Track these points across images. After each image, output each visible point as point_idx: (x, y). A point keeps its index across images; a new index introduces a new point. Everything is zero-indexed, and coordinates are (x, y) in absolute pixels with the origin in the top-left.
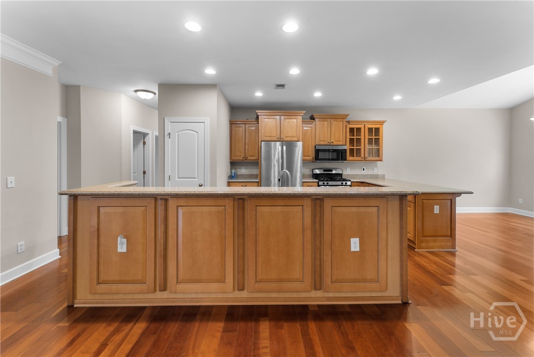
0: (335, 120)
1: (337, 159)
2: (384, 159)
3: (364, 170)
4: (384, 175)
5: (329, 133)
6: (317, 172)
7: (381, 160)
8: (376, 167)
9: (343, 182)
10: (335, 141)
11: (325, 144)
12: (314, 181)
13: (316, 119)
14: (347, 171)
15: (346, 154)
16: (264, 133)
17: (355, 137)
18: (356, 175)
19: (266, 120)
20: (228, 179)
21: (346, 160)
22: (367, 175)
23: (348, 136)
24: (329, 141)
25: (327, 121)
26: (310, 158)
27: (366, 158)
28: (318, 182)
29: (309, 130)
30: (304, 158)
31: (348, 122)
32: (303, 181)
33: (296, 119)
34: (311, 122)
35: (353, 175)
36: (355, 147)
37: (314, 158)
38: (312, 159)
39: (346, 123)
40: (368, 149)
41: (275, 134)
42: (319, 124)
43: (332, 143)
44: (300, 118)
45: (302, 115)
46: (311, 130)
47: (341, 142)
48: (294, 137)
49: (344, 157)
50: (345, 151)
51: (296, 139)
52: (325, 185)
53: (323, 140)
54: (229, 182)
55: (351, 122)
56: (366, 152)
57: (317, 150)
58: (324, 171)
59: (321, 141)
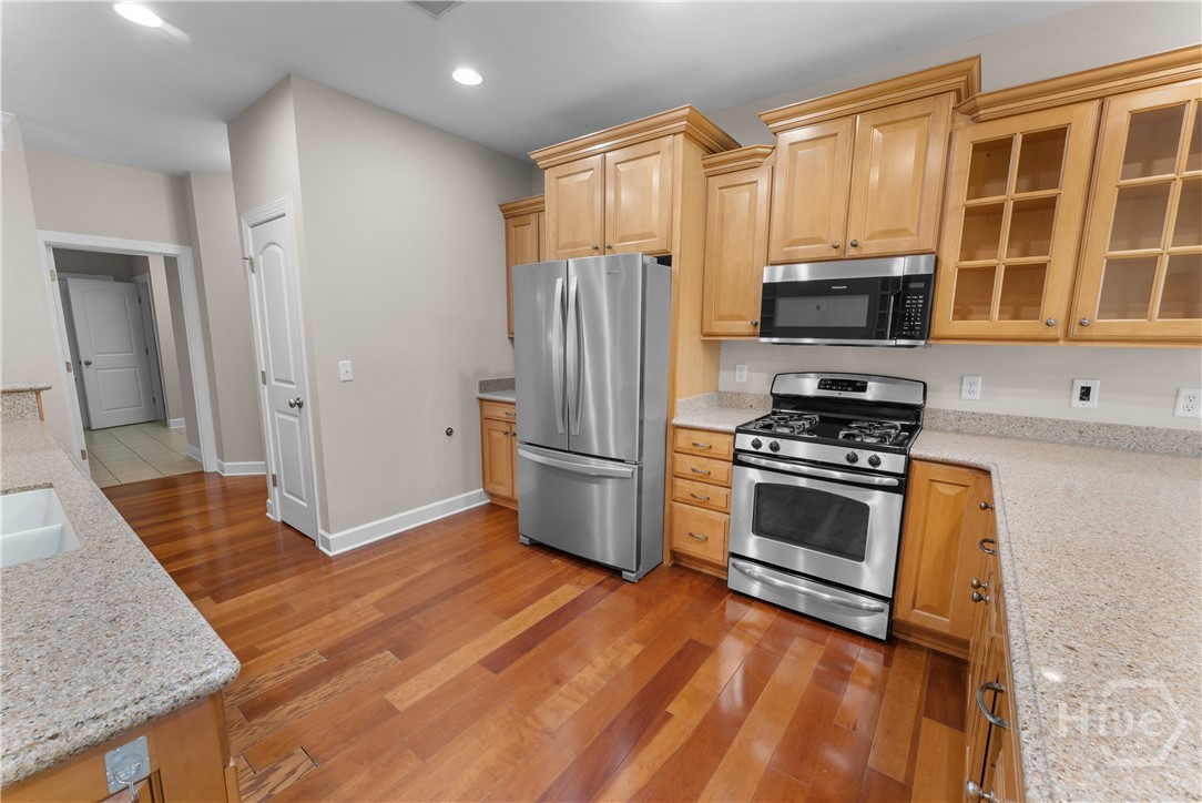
1: (874, 330)
5: (840, 198)
9: (857, 451)
10: (872, 237)
11: (814, 256)
12: (721, 427)
13: (782, 136)
14: (965, 395)
15: (925, 304)
16: (557, 235)
17: (1012, 192)
18: (1018, 419)
19: (563, 181)
20: (481, 391)
21: (921, 338)
22: (1108, 426)
23: (959, 197)
24: (839, 241)
25: (836, 135)
26: (744, 326)
27: (1081, 324)
28: (734, 434)
29: (744, 195)
30: (719, 327)
31: (964, 108)
32: (674, 421)
33: (658, 153)
34: (756, 155)
35: (999, 417)
36: (1003, 257)
37: (759, 326)
38: (750, 330)
39: (953, 121)
40: (1112, 263)
41: (590, 235)
42: (793, 157)
43: (855, 246)
44: (672, 148)
45: (683, 128)
46: (754, 197)
47: (912, 235)
48: (650, 235)
49: (910, 317)
50: (921, 285)
51: (656, 245)
52: (760, 450)
53: (809, 236)
54: (481, 400)
55: (990, 105)
56: (1082, 288)
57: (766, 286)
58: (823, 385)
59: (795, 245)
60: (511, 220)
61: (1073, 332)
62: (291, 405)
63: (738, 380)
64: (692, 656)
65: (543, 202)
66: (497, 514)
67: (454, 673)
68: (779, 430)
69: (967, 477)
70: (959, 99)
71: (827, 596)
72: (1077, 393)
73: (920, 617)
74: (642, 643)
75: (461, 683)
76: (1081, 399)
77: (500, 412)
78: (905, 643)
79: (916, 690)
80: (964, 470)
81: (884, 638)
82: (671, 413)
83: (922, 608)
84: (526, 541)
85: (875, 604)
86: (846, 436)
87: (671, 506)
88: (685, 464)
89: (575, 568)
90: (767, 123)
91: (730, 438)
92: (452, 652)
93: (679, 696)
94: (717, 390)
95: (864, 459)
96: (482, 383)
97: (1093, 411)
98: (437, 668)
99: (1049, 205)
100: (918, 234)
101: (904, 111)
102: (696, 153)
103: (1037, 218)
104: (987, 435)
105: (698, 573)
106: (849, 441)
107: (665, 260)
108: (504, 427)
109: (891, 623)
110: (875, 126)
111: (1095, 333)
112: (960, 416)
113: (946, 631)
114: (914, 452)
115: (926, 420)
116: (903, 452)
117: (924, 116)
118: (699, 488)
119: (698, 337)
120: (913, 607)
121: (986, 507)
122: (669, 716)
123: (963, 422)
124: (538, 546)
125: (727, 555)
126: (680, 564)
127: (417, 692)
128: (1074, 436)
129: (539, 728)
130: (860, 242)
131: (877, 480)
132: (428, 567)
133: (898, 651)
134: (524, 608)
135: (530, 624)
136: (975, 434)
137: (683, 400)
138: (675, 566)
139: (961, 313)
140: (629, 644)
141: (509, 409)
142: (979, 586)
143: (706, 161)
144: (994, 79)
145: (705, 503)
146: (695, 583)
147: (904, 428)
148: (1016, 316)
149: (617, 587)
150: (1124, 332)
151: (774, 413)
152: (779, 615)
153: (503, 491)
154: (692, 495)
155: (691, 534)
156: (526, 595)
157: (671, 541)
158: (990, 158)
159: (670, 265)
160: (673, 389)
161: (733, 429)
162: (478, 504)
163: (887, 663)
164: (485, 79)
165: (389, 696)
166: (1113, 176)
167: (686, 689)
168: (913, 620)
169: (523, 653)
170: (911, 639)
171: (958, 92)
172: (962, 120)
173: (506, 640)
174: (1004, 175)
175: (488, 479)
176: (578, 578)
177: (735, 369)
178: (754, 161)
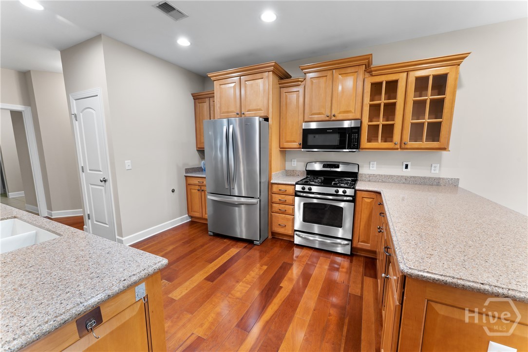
0: (343, 71)
1: (341, 146)
2: (451, 146)
3: (407, 167)
4: (458, 179)
5: (329, 99)
6: (318, 167)
7: (444, 149)
8: (439, 162)
9: (338, 189)
10: (340, 113)
11: (320, 119)
12: (290, 183)
13: (307, 75)
14: (371, 168)
15: (358, 137)
16: (220, 108)
17: (383, 100)
18: (387, 176)
19: (223, 86)
20: (186, 173)
21: (357, 149)
22: (413, 177)
23: (367, 101)
24: (329, 114)
25: (326, 76)
26: (296, 145)
27: (404, 144)
28: (295, 185)
29: (294, 96)
30: (286, 145)
31: (368, 71)
32: (271, 182)
33: (263, 78)
34: (298, 81)
35: (382, 175)
36: (381, 122)
37: (301, 145)
38: (298, 146)
39: (365, 75)
40: (412, 124)
41: (234, 108)
42: (312, 83)
43: (334, 116)
44: (268, 77)
45: (272, 70)
46: (298, 97)
47: (353, 113)
48: (260, 110)
49: (353, 141)
50: (356, 130)
51: (263, 113)
52: (305, 191)
53: (318, 112)
54: (186, 176)
55: (376, 71)
56: (405, 132)
57: (304, 130)
58: (324, 166)
59: (314, 115)
60: (197, 101)
61: (403, 147)
62: (101, 181)
63: (293, 165)
64: (285, 268)
65: (214, 93)
66: (195, 225)
67: (195, 284)
68: (311, 183)
69: (374, 195)
70: (366, 68)
71: (329, 241)
72: (404, 166)
73: (361, 245)
74: (267, 265)
75: (199, 287)
76: (406, 168)
77: (196, 181)
78: (357, 255)
79: (361, 270)
80: (373, 193)
81: (350, 254)
82: (270, 178)
83: (361, 242)
84: (211, 234)
85: (346, 242)
86: (334, 184)
87: (271, 214)
88: (276, 198)
89: (234, 242)
90: (302, 70)
91: (293, 187)
92: (192, 277)
93: (283, 281)
94: (285, 170)
95: (341, 191)
96: (186, 169)
97: (409, 172)
98: (187, 283)
99: (394, 104)
100: (355, 113)
101: (349, 70)
102: (276, 79)
103: (390, 109)
104: (378, 182)
105: (282, 239)
106: (335, 186)
107: (267, 119)
108: (197, 187)
109: (352, 248)
110: (340, 74)
111: (408, 146)
112: (370, 176)
113: (369, 248)
114: (357, 188)
115: (359, 178)
116: (353, 188)
117: (355, 72)
118: (282, 207)
119: (279, 149)
120: (359, 242)
121: (380, 204)
122: (281, 287)
123: (371, 178)
124: (217, 235)
125: (293, 231)
126: (275, 237)
127: (181, 293)
128: (404, 181)
129: (235, 297)
130: (336, 115)
131: (345, 198)
132: (171, 248)
133: (354, 258)
134: (217, 258)
135: (221, 264)
136: (375, 182)
137: (274, 173)
138: (273, 238)
139: (369, 141)
140: (262, 266)
141: (200, 180)
142: (380, 228)
143: (280, 82)
144: (376, 62)
145: (284, 212)
146: (282, 243)
147: (353, 181)
148: (385, 141)
149: (252, 247)
150: (416, 146)
151: (307, 177)
152: (314, 251)
153: (197, 215)
154: (280, 210)
155: (279, 225)
156: (216, 254)
157: (271, 228)
158: (376, 88)
159: (268, 121)
160: (271, 169)
161: (294, 183)
162: (186, 222)
163: (351, 262)
164: (191, 44)
165: (170, 296)
166: (411, 97)
167: (285, 278)
168: (359, 246)
169: (221, 274)
170: (358, 254)
171: (366, 65)
172: (367, 75)
173: (213, 270)
174: (381, 94)
175: (190, 210)
176: (236, 245)
177: (292, 161)
178: (297, 83)
